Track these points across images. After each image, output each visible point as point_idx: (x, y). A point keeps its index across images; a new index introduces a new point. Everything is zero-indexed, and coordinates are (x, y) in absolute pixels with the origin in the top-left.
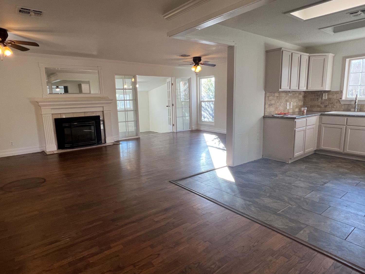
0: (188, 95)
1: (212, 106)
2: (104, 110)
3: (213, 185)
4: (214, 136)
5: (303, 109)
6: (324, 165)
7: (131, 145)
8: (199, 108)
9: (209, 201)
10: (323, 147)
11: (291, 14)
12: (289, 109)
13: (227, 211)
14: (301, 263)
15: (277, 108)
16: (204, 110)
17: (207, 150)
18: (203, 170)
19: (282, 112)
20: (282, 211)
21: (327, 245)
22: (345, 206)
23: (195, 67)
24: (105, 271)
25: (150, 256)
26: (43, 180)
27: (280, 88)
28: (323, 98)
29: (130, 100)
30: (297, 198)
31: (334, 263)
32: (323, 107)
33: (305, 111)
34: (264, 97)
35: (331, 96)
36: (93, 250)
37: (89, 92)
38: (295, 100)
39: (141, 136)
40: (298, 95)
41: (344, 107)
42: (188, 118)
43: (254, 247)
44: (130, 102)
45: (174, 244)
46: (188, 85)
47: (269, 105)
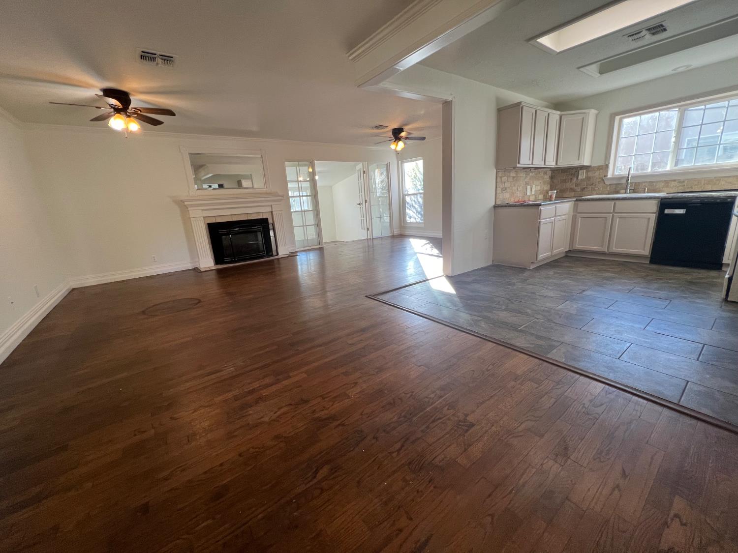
0: (387, 188)
1: (421, 200)
2: (273, 210)
3: (425, 298)
4: (424, 241)
5: (550, 193)
6: (581, 270)
7: (312, 257)
8: (403, 205)
9: (421, 318)
10: (578, 246)
11: (538, 40)
12: (529, 196)
13: (448, 328)
14: (556, 389)
15: (513, 193)
16: (409, 207)
17: (415, 257)
18: (412, 281)
19: (520, 200)
20: (525, 327)
21: (593, 367)
22: (614, 317)
23: (395, 143)
24: (284, 405)
25: (344, 385)
26: (197, 301)
27: (519, 163)
28: (580, 177)
29: (307, 196)
30: (544, 311)
31: (605, 387)
32: (579, 190)
33: (554, 196)
34: (495, 177)
35: (590, 174)
36: (267, 381)
37: (251, 186)
38: (538, 182)
39: (324, 245)
40: (542, 175)
41: (610, 188)
42: (387, 219)
43: (487, 370)
44: (307, 199)
45: (376, 371)
46: (385, 173)
47: (502, 189)
